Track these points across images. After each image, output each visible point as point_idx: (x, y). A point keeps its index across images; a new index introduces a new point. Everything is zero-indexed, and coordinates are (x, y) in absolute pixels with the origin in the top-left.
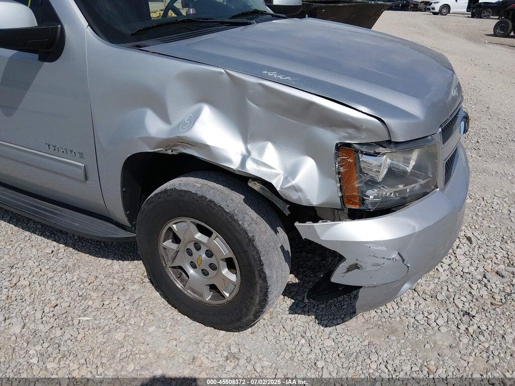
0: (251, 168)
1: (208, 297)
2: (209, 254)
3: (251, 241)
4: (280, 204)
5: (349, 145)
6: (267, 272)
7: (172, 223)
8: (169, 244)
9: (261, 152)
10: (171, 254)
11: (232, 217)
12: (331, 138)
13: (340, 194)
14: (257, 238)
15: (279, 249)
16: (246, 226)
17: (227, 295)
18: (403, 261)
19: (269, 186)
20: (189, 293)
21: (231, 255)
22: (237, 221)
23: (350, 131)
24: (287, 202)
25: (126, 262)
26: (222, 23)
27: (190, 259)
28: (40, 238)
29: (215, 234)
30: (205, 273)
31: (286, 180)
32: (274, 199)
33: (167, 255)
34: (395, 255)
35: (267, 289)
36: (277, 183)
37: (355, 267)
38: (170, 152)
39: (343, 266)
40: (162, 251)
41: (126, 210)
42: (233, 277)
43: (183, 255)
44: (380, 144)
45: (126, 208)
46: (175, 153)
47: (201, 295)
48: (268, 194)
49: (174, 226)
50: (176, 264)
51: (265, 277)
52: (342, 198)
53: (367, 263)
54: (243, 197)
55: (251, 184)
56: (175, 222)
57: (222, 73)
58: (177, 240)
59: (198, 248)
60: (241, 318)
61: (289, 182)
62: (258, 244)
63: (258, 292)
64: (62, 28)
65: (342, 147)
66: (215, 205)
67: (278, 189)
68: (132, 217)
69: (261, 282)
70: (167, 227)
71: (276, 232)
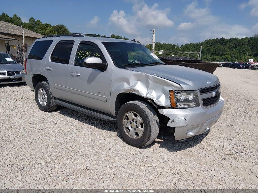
0: (149, 96)
1: (135, 137)
2: (136, 123)
3: (147, 116)
4: (155, 105)
5: (172, 91)
6: (151, 125)
7: (127, 113)
8: (126, 120)
9: (151, 92)
10: (126, 123)
11: (143, 109)
12: (168, 89)
13: (170, 103)
14: (149, 115)
15: (155, 120)
16: (146, 112)
17: (140, 135)
18: (186, 121)
19: (152, 100)
20: (129, 136)
21: (142, 122)
22: (144, 110)
23: (173, 87)
24: (157, 105)
25: (112, 132)
26: (147, 65)
27: (131, 125)
28: (87, 124)
29: (138, 115)
30: (135, 129)
31: (157, 99)
32: (154, 104)
33: (124, 124)
34: (183, 118)
35: (151, 131)
36: (154, 100)
37: (173, 121)
38: (129, 93)
39: (170, 121)
40: (123, 123)
41: (115, 111)
42: (142, 129)
43: (129, 123)
44: (180, 91)
45: (116, 110)
46: (130, 93)
47: (133, 137)
48: (152, 103)
49: (128, 114)
50: (127, 127)
51: (150, 126)
52: (171, 104)
53: (176, 120)
54: (146, 106)
55: (148, 100)
56: (128, 113)
57: (143, 74)
58: (128, 119)
59: (133, 121)
60: (143, 141)
61: (157, 100)
62: (149, 117)
63: (148, 132)
64: (107, 64)
65: (171, 91)
66: (139, 106)
67: (154, 101)
68: (116, 113)
69: (149, 128)
70: (126, 115)
71: (155, 116)
